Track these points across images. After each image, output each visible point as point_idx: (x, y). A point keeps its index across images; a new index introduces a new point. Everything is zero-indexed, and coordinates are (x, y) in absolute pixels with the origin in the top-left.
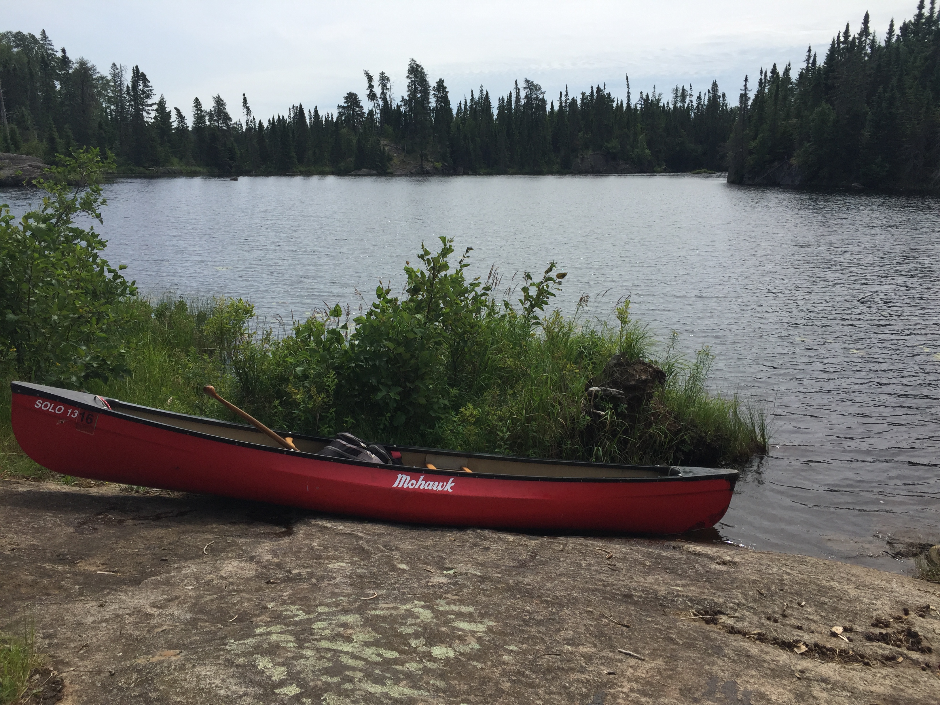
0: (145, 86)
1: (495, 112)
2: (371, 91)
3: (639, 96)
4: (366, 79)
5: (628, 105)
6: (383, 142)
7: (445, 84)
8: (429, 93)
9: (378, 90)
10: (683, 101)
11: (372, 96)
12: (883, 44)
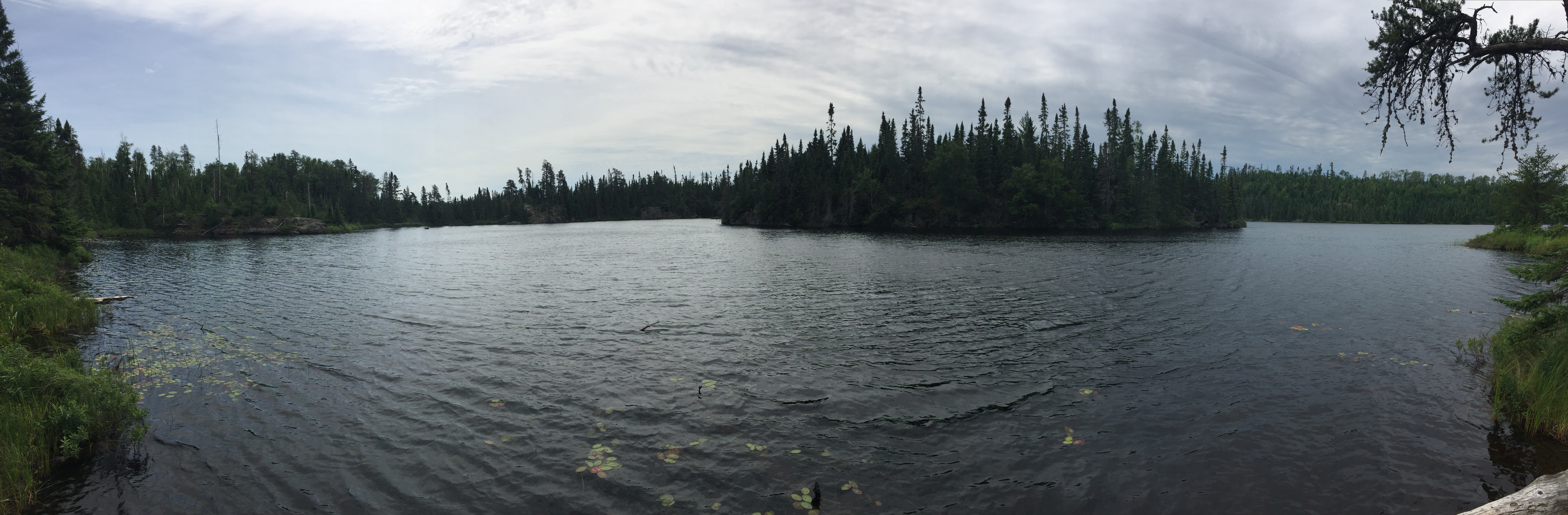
0: (396, 181)
1: (597, 187)
2: (521, 178)
3: (682, 177)
4: (518, 172)
5: (676, 182)
6: (526, 206)
7: (563, 173)
8: (554, 178)
9: (525, 178)
10: (707, 180)
11: (521, 181)
12: (798, 152)
